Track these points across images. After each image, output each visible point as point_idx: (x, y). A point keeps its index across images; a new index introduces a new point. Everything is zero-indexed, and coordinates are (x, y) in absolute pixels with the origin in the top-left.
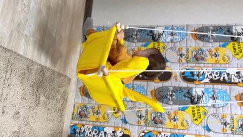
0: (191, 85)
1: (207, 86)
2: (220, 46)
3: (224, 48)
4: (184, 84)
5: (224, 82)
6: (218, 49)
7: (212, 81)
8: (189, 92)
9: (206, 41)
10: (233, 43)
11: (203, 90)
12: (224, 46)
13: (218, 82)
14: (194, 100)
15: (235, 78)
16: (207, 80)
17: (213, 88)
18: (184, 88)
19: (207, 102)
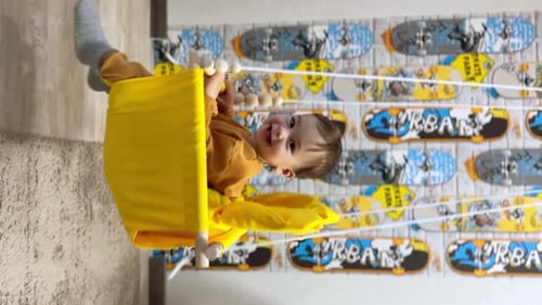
0: (382, 145)
1: (414, 146)
2: (440, 63)
3: (447, 68)
4: (371, 145)
5: (446, 136)
6: (436, 70)
7: (424, 136)
8: (379, 159)
9: (412, 54)
10: (466, 55)
11: (406, 153)
12: (447, 63)
13: (435, 136)
14: (388, 176)
15: (467, 127)
16: (413, 134)
17: (425, 148)
18: (371, 152)
19: (413, 176)
